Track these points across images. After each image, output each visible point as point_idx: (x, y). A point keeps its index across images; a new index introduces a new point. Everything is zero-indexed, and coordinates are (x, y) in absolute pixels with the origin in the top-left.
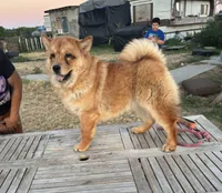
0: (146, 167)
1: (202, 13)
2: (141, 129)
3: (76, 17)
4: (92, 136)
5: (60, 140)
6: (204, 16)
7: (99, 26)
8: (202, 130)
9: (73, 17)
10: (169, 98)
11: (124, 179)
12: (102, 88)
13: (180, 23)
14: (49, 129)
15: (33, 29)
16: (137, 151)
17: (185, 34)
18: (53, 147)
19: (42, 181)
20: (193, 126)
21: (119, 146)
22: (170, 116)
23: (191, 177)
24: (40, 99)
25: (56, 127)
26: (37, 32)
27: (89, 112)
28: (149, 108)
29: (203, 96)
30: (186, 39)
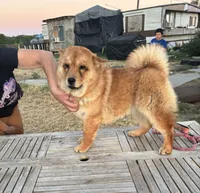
0: (144, 169)
1: (191, 24)
2: (138, 133)
3: (72, 27)
4: (93, 138)
5: (61, 141)
6: (192, 27)
7: (93, 35)
8: (196, 135)
9: (69, 26)
10: (167, 106)
11: (124, 179)
12: (107, 93)
13: (170, 33)
14: (47, 130)
15: (32, 37)
16: (134, 153)
17: (173, 44)
18: (55, 148)
19: (46, 179)
20: (187, 131)
21: (117, 149)
22: (168, 122)
23: (187, 180)
24: (38, 103)
25: (53, 129)
26: (35, 40)
27: (94, 116)
28: (148, 114)
29: (192, 103)
30: (175, 49)
